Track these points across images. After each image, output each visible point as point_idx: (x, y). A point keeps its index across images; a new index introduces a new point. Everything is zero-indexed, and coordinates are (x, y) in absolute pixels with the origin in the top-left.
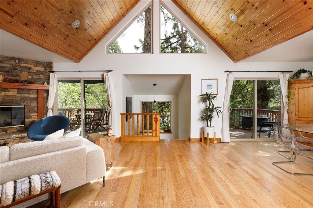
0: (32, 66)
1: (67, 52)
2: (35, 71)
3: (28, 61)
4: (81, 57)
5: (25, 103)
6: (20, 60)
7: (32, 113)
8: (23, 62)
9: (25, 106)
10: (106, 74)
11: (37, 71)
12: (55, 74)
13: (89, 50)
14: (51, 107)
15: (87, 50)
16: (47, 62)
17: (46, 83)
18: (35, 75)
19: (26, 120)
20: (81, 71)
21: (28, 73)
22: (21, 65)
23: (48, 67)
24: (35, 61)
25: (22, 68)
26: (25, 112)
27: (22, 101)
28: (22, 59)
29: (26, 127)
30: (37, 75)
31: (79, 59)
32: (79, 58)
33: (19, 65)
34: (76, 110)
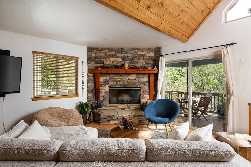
0: (146, 53)
1: (178, 32)
2: (148, 57)
3: (143, 49)
4: (190, 35)
5: (141, 86)
6: (138, 49)
7: (145, 94)
8: (140, 50)
9: (141, 88)
10: (224, 49)
11: (149, 57)
12: (164, 58)
13: (200, 24)
14: (160, 90)
15: (198, 24)
16: (156, 48)
17: (156, 68)
18: (147, 61)
19: (142, 100)
20: (189, 51)
21: (143, 60)
22: (139, 53)
23: (157, 52)
24: (147, 48)
25: (139, 56)
26: (141, 93)
27: (139, 84)
28: (139, 48)
29: (141, 107)
30: (149, 61)
31: (188, 38)
32: (188, 36)
33: (137, 54)
34: (177, 93)
